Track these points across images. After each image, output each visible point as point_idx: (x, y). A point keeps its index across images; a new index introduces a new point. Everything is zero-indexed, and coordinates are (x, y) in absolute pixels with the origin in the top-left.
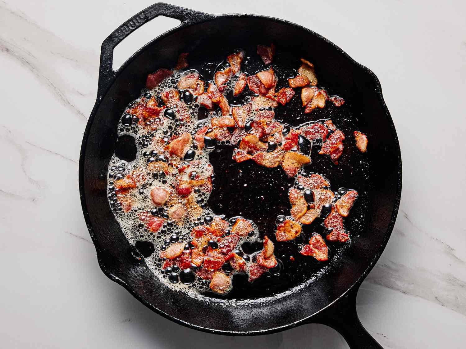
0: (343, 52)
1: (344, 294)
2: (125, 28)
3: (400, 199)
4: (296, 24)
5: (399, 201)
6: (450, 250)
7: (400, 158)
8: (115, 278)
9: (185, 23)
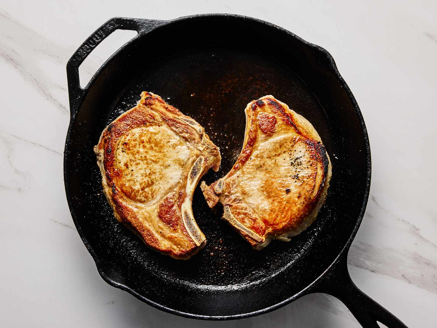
0: (294, 35)
1: (336, 260)
2: (86, 47)
3: (371, 163)
4: (246, 16)
5: (371, 164)
6: (415, 231)
7: (364, 124)
8: (117, 285)
9: (142, 32)
